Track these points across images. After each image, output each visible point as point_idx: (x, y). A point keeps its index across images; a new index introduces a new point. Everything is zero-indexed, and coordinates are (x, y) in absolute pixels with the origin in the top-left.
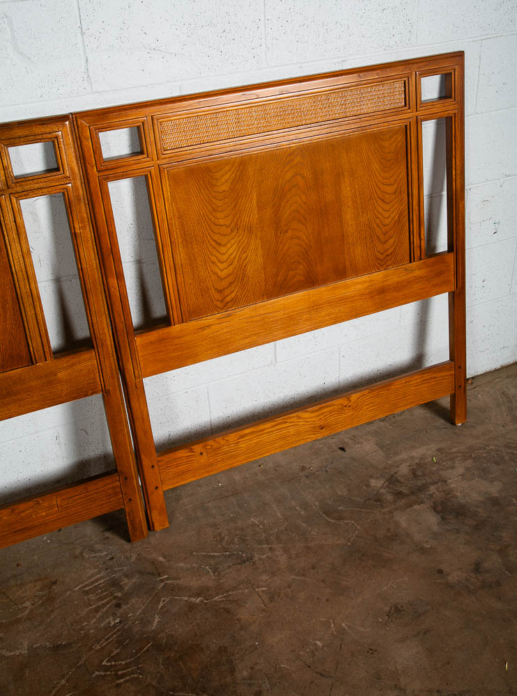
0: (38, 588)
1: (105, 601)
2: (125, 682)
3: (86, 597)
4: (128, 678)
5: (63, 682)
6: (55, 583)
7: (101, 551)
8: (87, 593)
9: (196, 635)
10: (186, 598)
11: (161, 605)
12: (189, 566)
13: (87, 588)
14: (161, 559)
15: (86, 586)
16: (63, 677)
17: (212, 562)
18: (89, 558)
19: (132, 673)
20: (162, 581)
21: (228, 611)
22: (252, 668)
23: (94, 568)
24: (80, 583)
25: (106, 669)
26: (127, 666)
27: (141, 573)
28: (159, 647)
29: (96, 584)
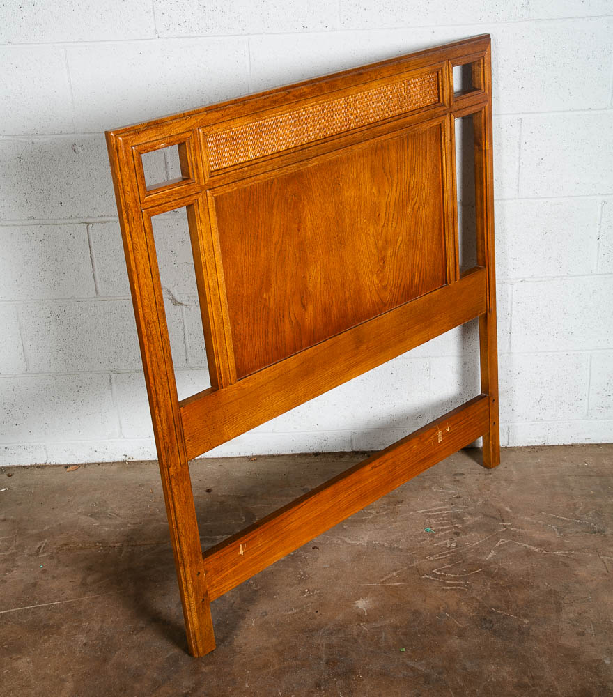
0: (384, 502)
1: (445, 527)
2: (451, 589)
3: (427, 520)
4: (454, 587)
5: (395, 574)
6: (401, 502)
7: (449, 489)
8: (429, 517)
9: (528, 574)
10: (525, 545)
11: (499, 543)
12: (535, 521)
13: (430, 514)
14: (508, 509)
15: (429, 512)
16: (395, 570)
17: (560, 524)
18: (436, 492)
19: (459, 585)
20: (505, 526)
21: (565, 565)
22: (580, 614)
23: (440, 500)
24: (424, 508)
25: (436, 576)
26: (455, 579)
27: (485, 515)
28: (489, 574)
29: (440, 513)
